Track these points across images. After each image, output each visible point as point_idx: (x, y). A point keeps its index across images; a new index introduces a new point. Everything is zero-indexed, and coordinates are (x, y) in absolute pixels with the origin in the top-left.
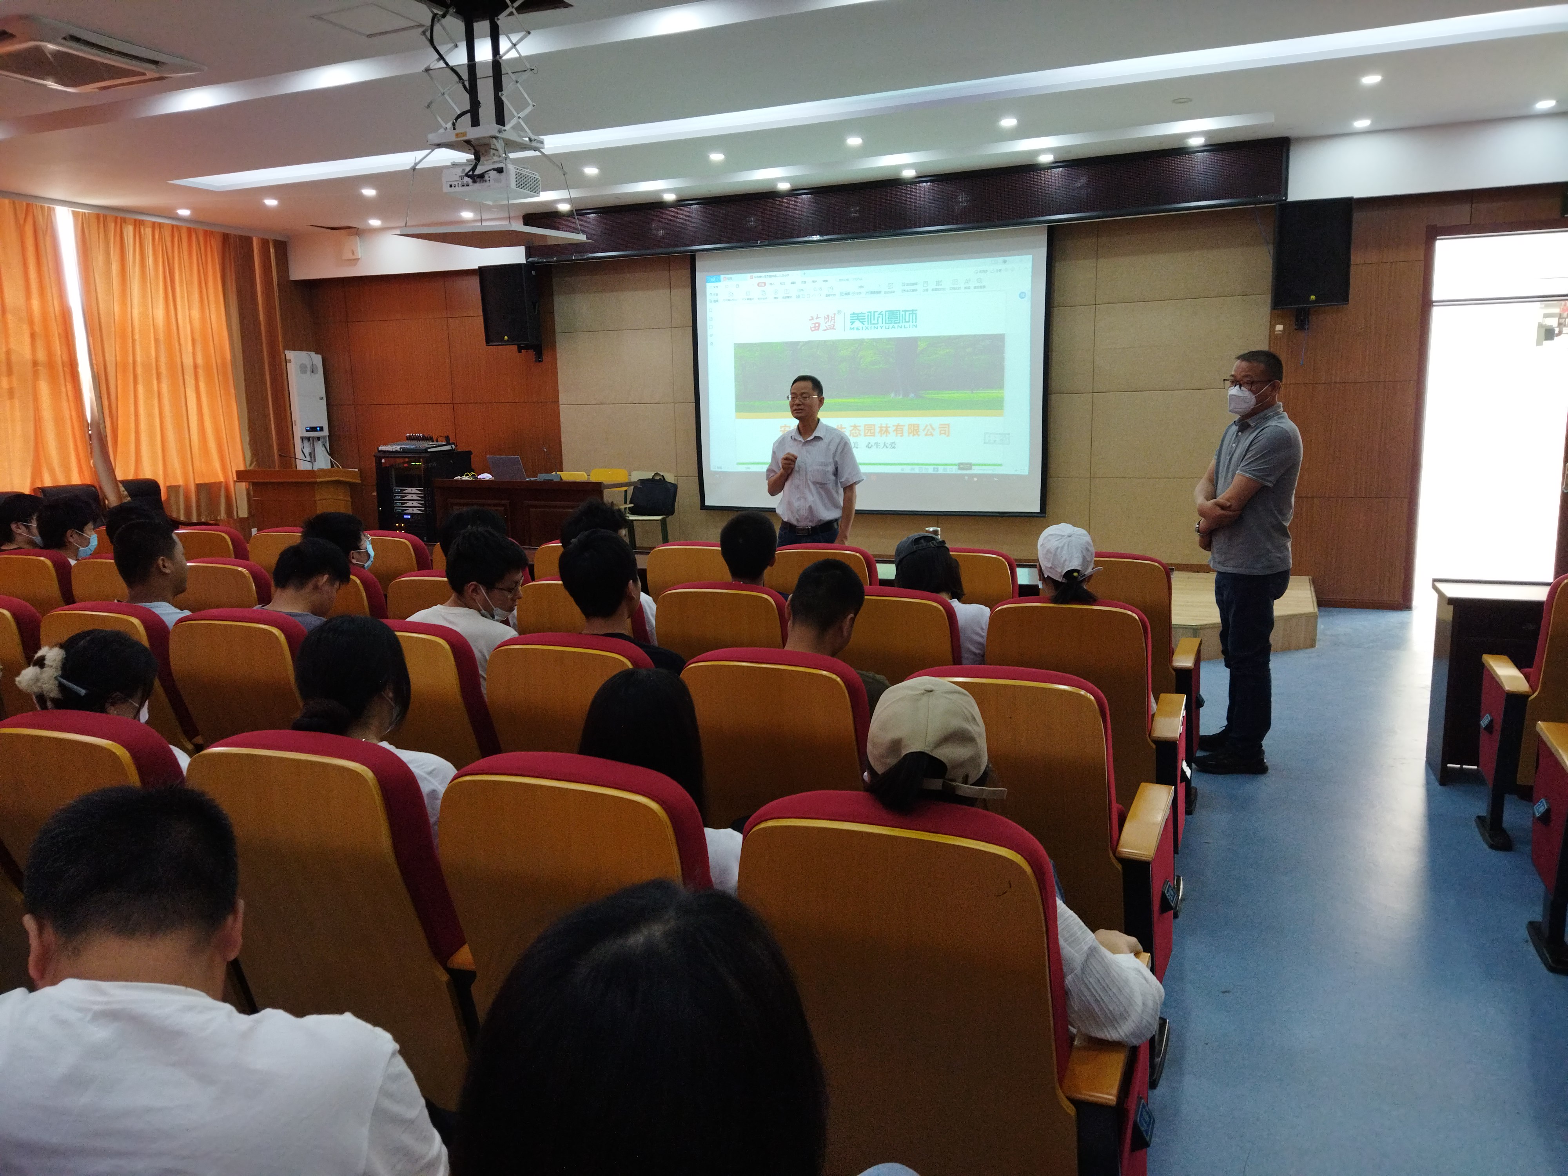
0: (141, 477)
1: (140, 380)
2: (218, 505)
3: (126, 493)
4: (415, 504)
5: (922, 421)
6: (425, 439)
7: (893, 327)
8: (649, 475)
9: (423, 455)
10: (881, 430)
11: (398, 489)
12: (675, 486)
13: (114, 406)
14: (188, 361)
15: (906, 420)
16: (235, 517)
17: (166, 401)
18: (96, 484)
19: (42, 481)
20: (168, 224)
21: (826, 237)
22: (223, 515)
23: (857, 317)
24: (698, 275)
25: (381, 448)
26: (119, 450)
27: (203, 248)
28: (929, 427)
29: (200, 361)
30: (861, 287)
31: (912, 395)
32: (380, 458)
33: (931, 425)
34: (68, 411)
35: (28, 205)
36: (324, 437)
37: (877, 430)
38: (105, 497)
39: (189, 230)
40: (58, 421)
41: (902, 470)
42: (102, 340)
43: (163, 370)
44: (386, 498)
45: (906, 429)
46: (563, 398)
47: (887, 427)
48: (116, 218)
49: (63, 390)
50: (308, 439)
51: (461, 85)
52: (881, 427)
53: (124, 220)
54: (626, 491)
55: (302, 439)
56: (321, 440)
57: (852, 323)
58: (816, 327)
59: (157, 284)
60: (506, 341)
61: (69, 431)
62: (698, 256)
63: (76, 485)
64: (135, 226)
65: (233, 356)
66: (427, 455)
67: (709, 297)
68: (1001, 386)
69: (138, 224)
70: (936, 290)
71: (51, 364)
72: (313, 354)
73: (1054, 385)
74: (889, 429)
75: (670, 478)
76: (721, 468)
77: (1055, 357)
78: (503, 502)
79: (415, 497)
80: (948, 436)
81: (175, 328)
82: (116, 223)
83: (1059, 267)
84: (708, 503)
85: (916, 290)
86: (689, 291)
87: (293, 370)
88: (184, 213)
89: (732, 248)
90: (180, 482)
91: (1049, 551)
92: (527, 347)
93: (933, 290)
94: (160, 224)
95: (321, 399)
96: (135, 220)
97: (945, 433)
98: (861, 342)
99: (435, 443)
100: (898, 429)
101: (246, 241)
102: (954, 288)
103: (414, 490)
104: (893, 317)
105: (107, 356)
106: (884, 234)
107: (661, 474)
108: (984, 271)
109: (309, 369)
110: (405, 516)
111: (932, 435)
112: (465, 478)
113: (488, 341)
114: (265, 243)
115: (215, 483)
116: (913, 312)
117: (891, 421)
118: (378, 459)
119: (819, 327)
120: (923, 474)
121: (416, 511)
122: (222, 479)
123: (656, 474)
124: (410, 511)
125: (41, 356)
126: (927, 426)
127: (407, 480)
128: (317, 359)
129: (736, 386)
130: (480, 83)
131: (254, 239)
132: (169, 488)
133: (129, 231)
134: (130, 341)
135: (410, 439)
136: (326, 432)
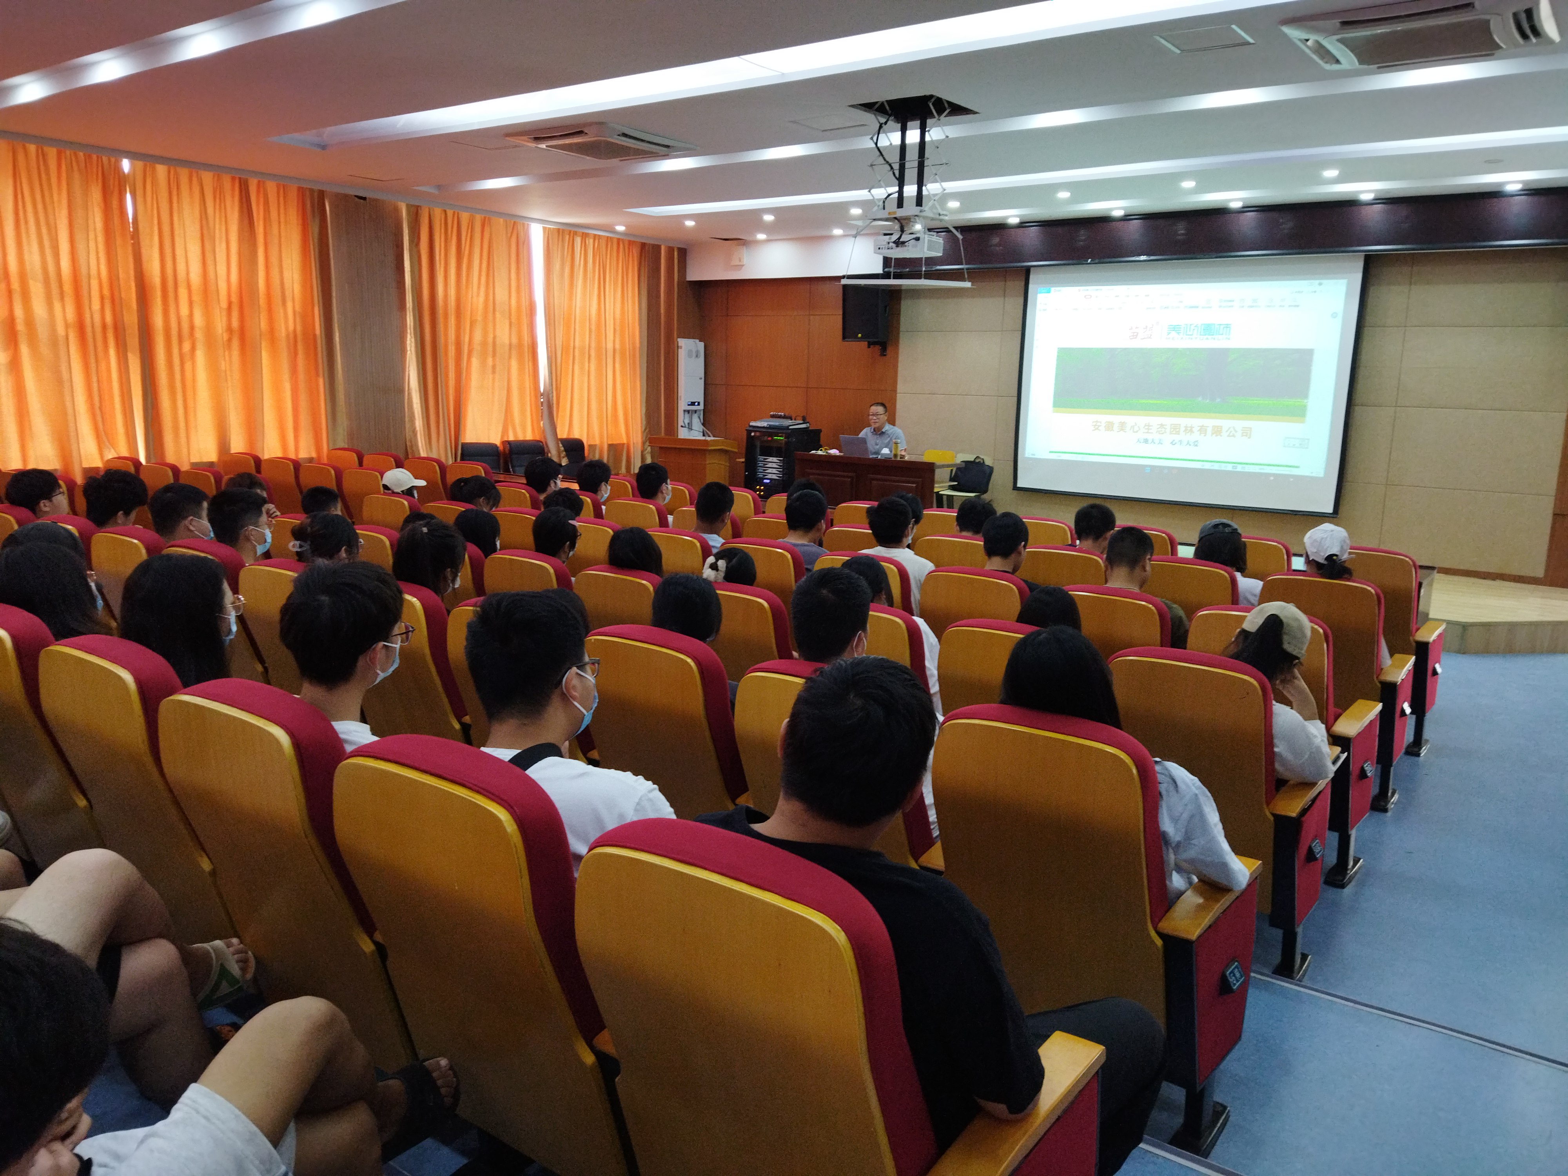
0: (572, 437)
1: (577, 361)
2: (620, 461)
3: (562, 449)
4: (774, 471)
5: (1226, 423)
6: (785, 417)
7: (1207, 339)
8: (971, 458)
9: (785, 431)
10: (1186, 430)
11: (761, 458)
12: (991, 469)
13: (559, 378)
14: (610, 346)
15: (1210, 422)
16: (632, 473)
17: (592, 378)
18: (543, 440)
19: (508, 437)
20: (604, 236)
21: (1152, 258)
22: (623, 470)
23: (1175, 328)
24: (1031, 286)
25: (753, 424)
26: (560, 413)
27: (627, 255)
28: (1232, 429)
29: (618, 346)
30: (1181, 302)
31: (1218, 400)
32: (751, 431)
33: (1234, 428)
34: (528, 384)
35: (514, 222)
36: (700, 410)
37: (1182, 429)
38: (549, 452)
39: (618, 240)
40: (521, 389)
41: (1203, 466)
42: (555, 329)
43: (593, 354)
44: (751, 465)
45: (1209, 430)
46: (900, 387)
47: (1192, 427)
48: (570, 232)
49: (527, 367)
50: (688, 411)
51: (891, 173)
52: (1186, 427)
53: (575, 233)
54: (952, 470)
55: (684, 411)
56: (698, 413)
57: (1169, 334)
58: (1135, 336)
59: (594, 284)
60: (859, 338)
61: (528, 399)
62: (1032, 269)
63: (530, 441)
64: (582, 237)
65: (641, 343)
66: (790, 431)
67: (1039, 306)
68: (1305, 396)
69: (585, 236)
70: (1251, 307)
71: (520, 345)
72: (697, 341)
73: (1358, 398)
74: (1193, 429)
75: (988, 462)
76: (1034, 455)
77: (1362, 372)
78: (850, 474)
79: (774, 465)
80: (1249, 438)
81: (603, 319)
82: (570, 235)
83: (1372, 291)
84: (1020, 484)
85: (1232, 306)
86: (1021, 300)
87: (682, 354)
88: (621, 228)
89: (1064, 265)
90: (597, 442)
91: (1315, 541)
92: (875, 343)
93: (1249, 307)
94: (599, 236)
95: (701, 379)
96: (583, 233)
97: (1246, 436)
98: (1175, 350)
99: (793, 421)
100: (1203, 430)
101: (657, 248)
102: (1269, 306)
103: (775, 459)
104: (1208, 330)
105: (557, 342)
106: (1207, 256)
107: (982, 457)
108: (1299, 292)
109: (694, 354)
110: (765, 481)
111: (1234, 436)
112: (820, 452)
113: (844, 338)
114: (670, 250)
115: (619, 444)
116: (1227, 326)
117: (1196, 422)
118: (749, 432)
119: (1137, 335)
120: (1222, 471)
121: (774, 477)
122: (625, 441)
123: (978, 457)
124: (770, 476)
125: (514, 341)
126: (1229, 428)
127: (768, 451)
128: (701, 345)
129: (1055, 384)
130: (907, 172)
131: (663, 248)
132: (590, 446)
133: (578, 240)
134: (573, 329)
135: (773, 416)
136: (701, 407)
